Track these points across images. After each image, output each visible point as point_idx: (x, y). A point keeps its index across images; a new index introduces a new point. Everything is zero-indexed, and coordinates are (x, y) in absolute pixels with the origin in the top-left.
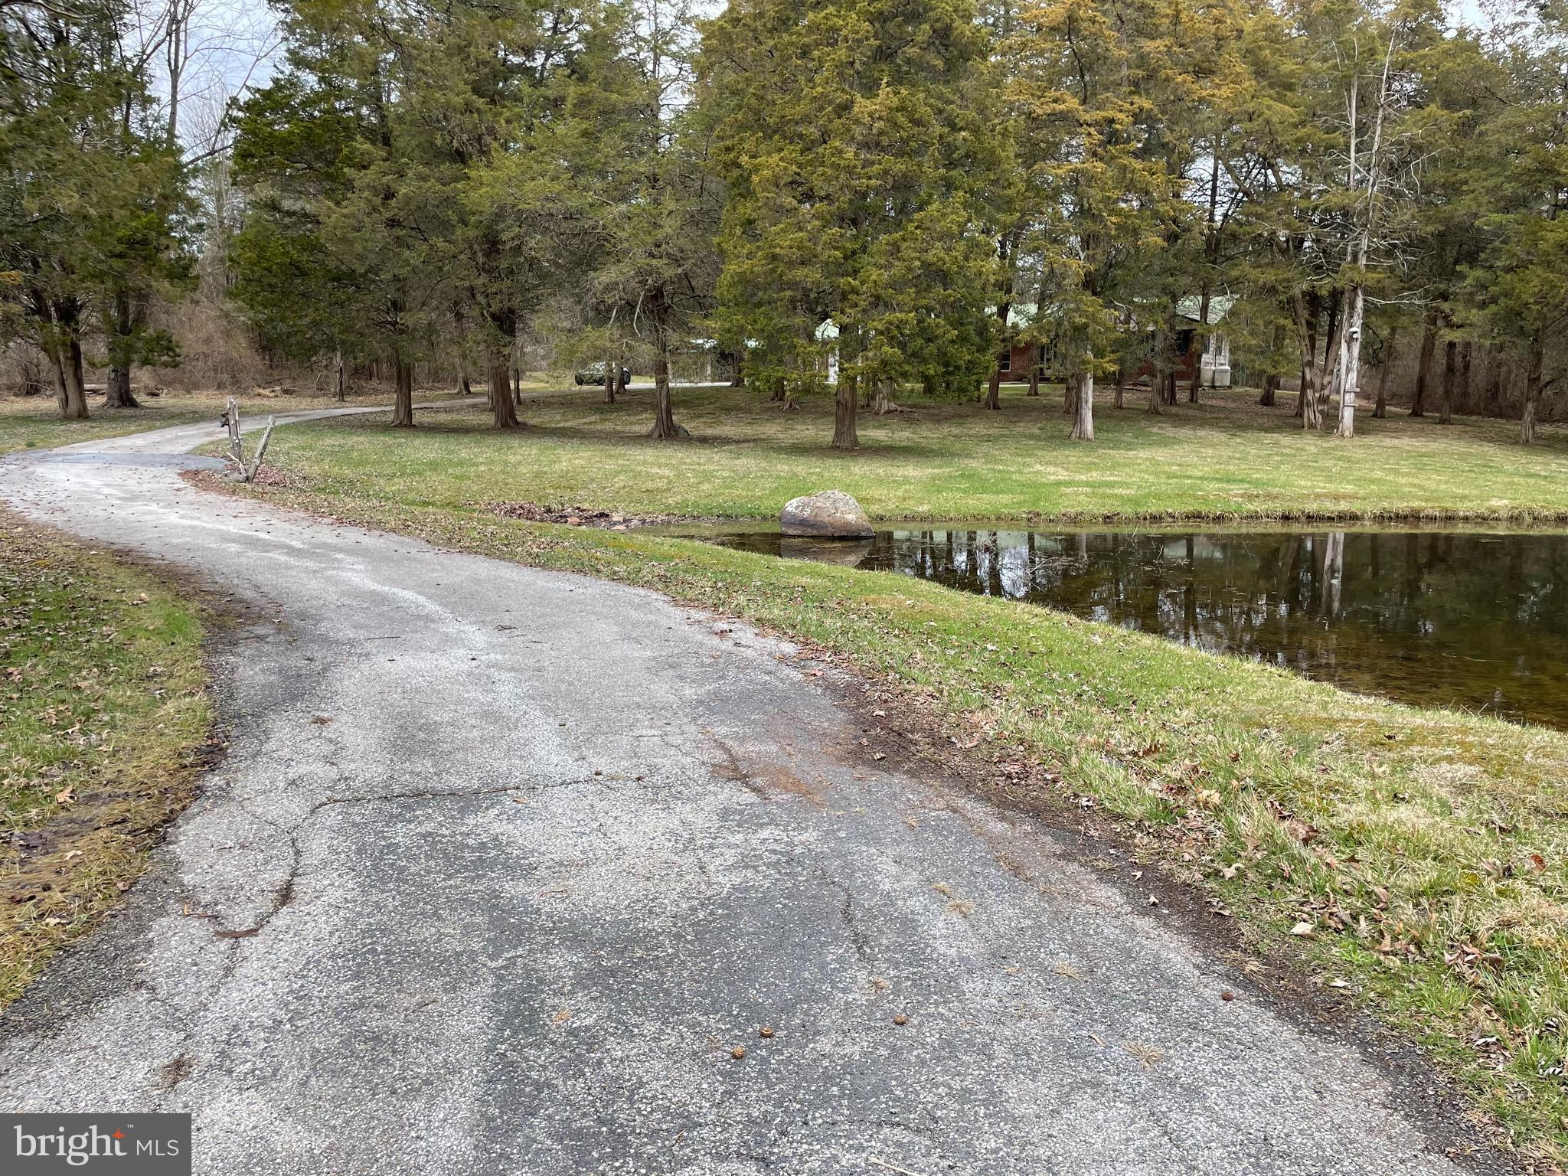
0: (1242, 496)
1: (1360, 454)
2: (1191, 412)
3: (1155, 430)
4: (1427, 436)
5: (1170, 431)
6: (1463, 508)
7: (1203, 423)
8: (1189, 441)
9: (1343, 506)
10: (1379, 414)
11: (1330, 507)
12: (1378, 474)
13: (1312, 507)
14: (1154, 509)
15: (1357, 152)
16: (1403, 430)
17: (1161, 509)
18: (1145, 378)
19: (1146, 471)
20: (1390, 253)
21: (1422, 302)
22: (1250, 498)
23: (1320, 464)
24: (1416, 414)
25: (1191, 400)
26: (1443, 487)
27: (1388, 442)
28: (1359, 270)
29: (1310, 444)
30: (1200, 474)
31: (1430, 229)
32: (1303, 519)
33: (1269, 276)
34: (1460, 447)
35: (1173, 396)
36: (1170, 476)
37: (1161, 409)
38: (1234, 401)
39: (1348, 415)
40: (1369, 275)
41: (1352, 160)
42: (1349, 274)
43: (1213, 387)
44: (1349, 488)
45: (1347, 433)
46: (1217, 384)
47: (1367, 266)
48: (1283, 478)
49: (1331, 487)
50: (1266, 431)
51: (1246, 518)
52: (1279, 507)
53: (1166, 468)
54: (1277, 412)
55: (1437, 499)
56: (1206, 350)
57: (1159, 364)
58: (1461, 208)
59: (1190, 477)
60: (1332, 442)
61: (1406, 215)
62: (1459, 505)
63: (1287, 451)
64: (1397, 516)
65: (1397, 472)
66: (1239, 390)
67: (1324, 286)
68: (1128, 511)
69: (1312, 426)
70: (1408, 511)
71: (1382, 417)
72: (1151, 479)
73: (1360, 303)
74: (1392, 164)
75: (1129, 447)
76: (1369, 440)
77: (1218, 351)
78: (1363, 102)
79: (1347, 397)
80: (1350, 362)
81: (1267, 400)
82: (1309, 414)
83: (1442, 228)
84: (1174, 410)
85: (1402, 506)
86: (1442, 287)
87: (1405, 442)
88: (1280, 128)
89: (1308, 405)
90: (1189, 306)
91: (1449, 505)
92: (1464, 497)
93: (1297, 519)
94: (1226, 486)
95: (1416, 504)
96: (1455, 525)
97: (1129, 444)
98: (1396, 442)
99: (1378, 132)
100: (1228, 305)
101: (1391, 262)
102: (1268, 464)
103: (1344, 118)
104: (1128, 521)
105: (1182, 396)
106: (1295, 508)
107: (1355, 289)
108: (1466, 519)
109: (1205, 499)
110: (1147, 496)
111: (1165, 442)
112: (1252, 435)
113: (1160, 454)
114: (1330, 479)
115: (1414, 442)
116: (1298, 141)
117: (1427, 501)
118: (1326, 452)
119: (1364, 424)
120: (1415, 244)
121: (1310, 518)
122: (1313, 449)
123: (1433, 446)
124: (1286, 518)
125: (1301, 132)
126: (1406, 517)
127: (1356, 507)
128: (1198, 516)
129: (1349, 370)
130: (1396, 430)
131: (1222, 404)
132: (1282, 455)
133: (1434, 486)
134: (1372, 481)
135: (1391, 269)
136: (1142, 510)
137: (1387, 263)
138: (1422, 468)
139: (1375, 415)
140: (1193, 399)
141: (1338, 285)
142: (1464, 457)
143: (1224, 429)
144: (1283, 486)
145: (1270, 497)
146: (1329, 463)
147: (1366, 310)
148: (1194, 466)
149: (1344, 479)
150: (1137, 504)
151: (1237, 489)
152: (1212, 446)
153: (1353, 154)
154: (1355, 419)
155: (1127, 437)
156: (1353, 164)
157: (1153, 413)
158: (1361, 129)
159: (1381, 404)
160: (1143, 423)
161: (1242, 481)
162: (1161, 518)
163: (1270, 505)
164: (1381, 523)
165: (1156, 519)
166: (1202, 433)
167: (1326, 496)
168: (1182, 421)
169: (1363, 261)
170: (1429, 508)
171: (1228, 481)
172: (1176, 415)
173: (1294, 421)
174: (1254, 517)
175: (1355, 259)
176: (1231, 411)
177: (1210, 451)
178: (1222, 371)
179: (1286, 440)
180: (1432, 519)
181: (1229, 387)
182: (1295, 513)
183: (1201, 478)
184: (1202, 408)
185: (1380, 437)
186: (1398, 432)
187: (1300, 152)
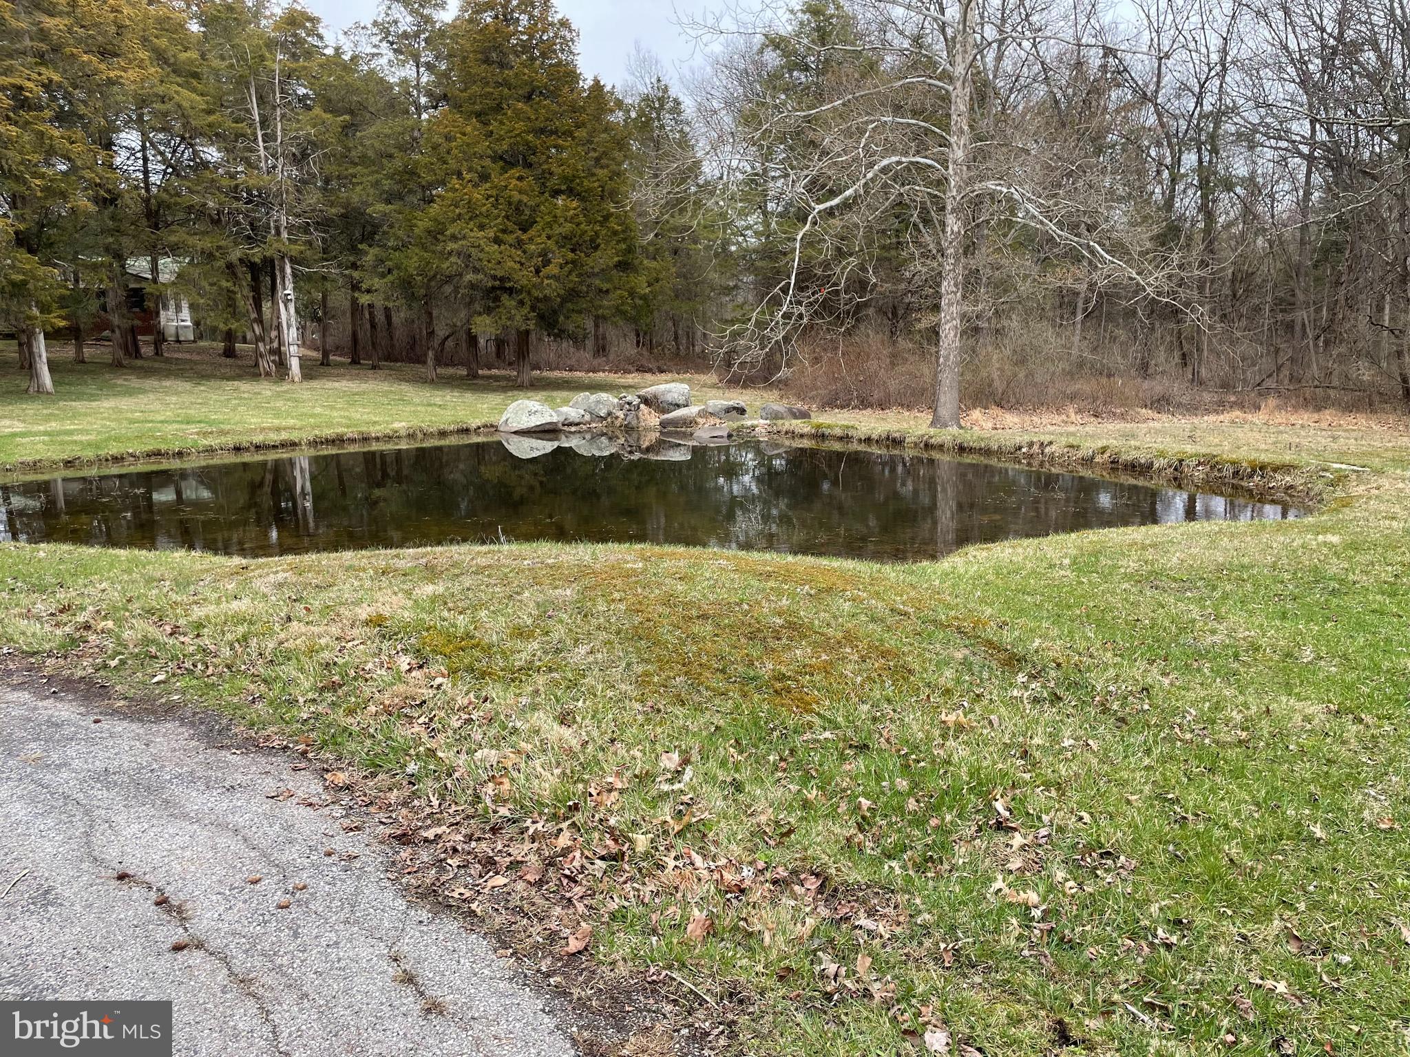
0: (198, 433)
1: (306, 395)
2: (156, 365)
3: (119, 382)
4: (361, 379)
5: (135, 382)
6: (374, 431)
7: (168, 374)
8: (154, 390)
9: (284, 436)
10: (325, 363)
11: (274, 437)
12: (318, 410)
13: (258, 439)
14: (114, 450)
15: (264, 141)
16: (343, 375)
17: (122, 450)
18: (106, 333)
19: (109, 419)
20: (305, 229)
21: (337, 271)
22: (205, 434)
23: (272, 404)
24: (355, 362)
25: (157, 354)
26: (365, 417)
27: (329, 385)
28: (282, 242)
29: (265, 389)
30: (163, 418)
31: (333, 211)
32: (252, 449)
33: (207, 244)
34: (385, 386)
35: (137, 350)
36: (132, 421)
37: (125, 362)
38: (199, 353)
39: (295, 364)
40: (292, 247)
41: (261, 148)
42: (275, 245)
43: (178, 341)
44: (291, 422)
45: (296, 379)
46: (182, 338)
47: (289, 239)
48: (237, 418)
49: (276, 422)
50: (228, 379)
51: (204, 451)
52: (230, 441)
53: (129, 415)
54: (239, 362)
55: (356, 426)
56: (166, 307)
57: (115, 320)
58: (355, 196)
59: (152, 421)
60: (285, 387)
61: (313, 198)
62: (371, 428)
63: (246, 395)
64: (327, 440)
65: (332, 408)
66: (202, 344)
67: (256, 254)
68: (89, 454)
69: (268, 374)
70: (334, 436)
71: (328, 365)
72: (113, 425)
73: (288, 270)
74: (294, 155)
75: (92, 397)
76: (315, 384)
77: (178, 309)
78: (261, 100)
79: (292, 348)
80: (288, 320)
81: (229, 353)
82: (263, 364)
83: (343, 211)
84: (139, 363)
85: (329, 432)
86: (351, 259)
87: (344, 385)
88: (192, 113)
89: (261, 356)
90: (139, 265)
91: (364, 429)
92: (375, 423)
93: (247, 449)
94: (184, 427)
95: (340, 430)
96: (370, 445)
97: (92, 395)
98: (336, 385)
99: (279, 127)
100: (176, 267)
101: (308, 237)
102: (226, 407)
103: (248, 111)
104: (90, 463)
105: (148, 350)
106: (244, 440)
107: (283, 258)
108: (377, 439)
109: (164, 439)
110: (108, 439)
111: (130, 392)
112: (212, 383)
113: (125, 403)
114: (277, 416)
115: (350, 384)
116: (210, 125)
117: (348, 427)
118: (278, 395)
119: (311, 371)
120: (324, 224)
121: (258, 447)
122: (269, 393)
123: (364, 386)
124: (237, 449)
125: (211, 118)
126: (333, 441)
127: (295, 436)
128: (158, 453)
129: (289, 326)
130: (338, 375)
131: (188, 356)
132: (241, 398)
133: (359, 416)
134: (312, 416)
135: (310, 243)
136: (102, 453)
137: (304, 238)
138: (352, 404)
139: (322, 364)
140: (158, 353)
141: (268, 254)
142: (385, 394)
143: (188, 379)
144: (236, 424)
145: (223, 433)
146: (279, 404)
147: (294, 275)
148: (158, 412)
149: (289, 415)
150: (98, 447)
151: (193, 428)
152: (177, 393)
153: (261, 144)
154: (301, 366)
155: (92, 389)
156: (262, 152)
157: (117, 366)
158: (264, 122)
159: (326, 354)
160: (107, 376)
161: (199, 422)
162: (123, 458)
163: (223, 439)
164: (315, 447)
165: (117, 459)
166: (167, 383)
167: (270, 429)
168: (147, 373)
169: (285, 235)
170: (350, 433)
171: (188, 423)
172: (142, 368)
173: (252, 372)
174: (210, 450)
175: (278, 233)
176: (196, 363)
177: (174, 399)
178: (186, 327)
179: (244, 386)
180: (353, 441)
181: (194, 341)
182: (245, 444)
183: (162, 422)
184: (168, 361)
185: (324, 381)
186: (339, 376)
187: (215, 136)
